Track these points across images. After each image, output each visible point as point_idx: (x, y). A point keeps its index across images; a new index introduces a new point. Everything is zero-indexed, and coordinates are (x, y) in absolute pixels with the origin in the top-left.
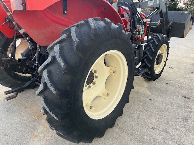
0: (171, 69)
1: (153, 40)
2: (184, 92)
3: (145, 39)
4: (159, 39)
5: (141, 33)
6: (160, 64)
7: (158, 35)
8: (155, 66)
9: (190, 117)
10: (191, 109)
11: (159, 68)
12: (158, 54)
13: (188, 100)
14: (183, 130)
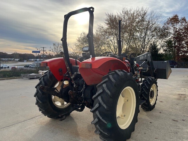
0: (162, 103)
1: (146, 81)
2: (173, 117)
3: (139, 80)
4: (150, 80)
5: (138, 76)
6: (153, 97)
7: (149, 77)
8: (150, 99)
9: (178, 132)
10: (179, 127)
11: (153, 101)
12: (151, 90)
13: (176, 122)
14: (175, 138)
